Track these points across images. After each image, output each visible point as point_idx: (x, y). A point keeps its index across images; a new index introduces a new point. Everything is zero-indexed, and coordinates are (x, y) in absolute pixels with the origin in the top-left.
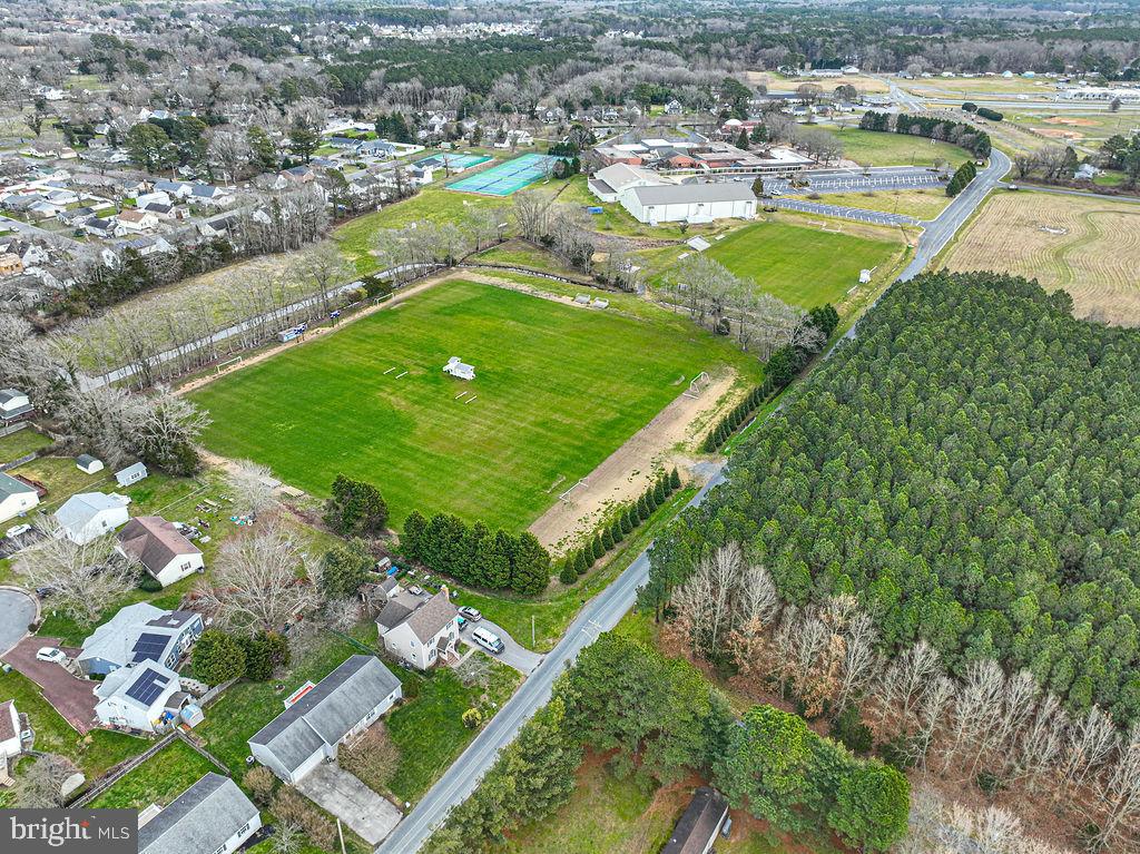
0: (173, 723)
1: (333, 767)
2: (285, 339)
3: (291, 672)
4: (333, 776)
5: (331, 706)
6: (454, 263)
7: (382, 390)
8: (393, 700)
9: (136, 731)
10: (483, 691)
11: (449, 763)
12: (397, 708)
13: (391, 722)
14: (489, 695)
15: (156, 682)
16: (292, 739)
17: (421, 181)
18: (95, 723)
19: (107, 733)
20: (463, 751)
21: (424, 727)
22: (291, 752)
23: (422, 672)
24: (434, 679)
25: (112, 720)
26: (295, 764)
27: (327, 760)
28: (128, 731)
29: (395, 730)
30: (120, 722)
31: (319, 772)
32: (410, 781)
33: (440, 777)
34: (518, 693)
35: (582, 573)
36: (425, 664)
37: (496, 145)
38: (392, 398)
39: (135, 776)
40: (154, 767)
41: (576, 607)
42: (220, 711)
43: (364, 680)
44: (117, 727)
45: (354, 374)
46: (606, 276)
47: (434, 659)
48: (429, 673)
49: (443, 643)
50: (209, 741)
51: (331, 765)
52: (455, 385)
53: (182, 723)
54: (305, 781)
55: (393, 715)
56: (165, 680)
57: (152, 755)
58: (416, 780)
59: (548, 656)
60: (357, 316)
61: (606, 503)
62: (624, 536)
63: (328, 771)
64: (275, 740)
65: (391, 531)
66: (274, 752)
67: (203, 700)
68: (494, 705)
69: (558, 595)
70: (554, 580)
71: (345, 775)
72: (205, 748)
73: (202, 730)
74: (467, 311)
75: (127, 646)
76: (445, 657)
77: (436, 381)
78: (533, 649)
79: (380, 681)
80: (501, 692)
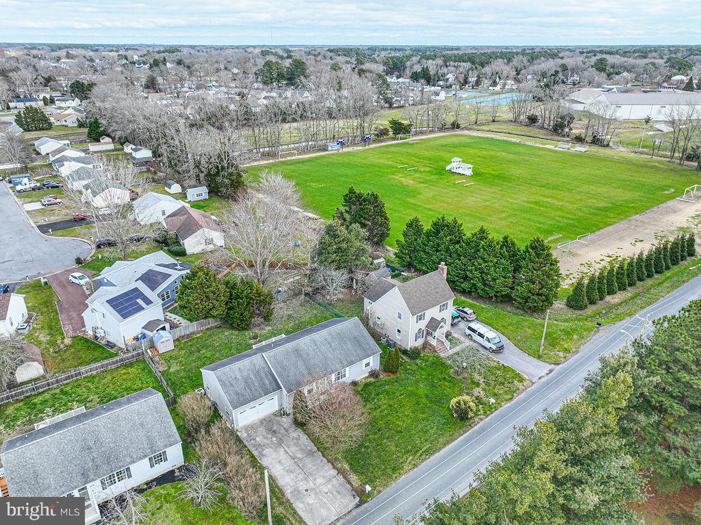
0: (144, 344)
1: (286, 421)
2: (330, 148)
3: (270, 328)
4: (283, 431)
5: (297, 352)
6: (458, 127)
7: (395, 175)
8: (369, 369)
9: (111, 345)
10: (478, 385)
11: (430, 452)
12: (372, 380)
13: (364, 391)
14: (484, 390)
15: (139, 301)
16: (245, 374)
17: (437, 98)
18: (82, 331)
19: (87, 340)
20: (448, 443)
21: (401, 405)
22: (240, 387)
23: (405, 352)
24: (419, 362)
25: (95, 329)
26: (241, 401)
27: (281, 413)
28: (103, 342)
29: (366, 400)
30: (100, 333)
31: (268, 424)
32: (376, 461)
33: (415, 466)
34: (522, 396)
35: (592, 302)
36: (411, 343)
37: (491, 88)
38: (403, 179)
39: (88, 382)
40: (109, 377)
41: (589, 330)
42: (191, 345)
43: (340, 337)
44: (96, 338)
45: (376, 166)
46: (583, 136)
47: (420, 342)
48: (414, 354)
49: (434, 324)
50: (169, 367)
51: (284, 419)
52: (456, 177)
53: (152, 346)
54: (251, 428)
55: (366, 385)
56: (148, 302)
57: (113, 367)
58: (383, 462)
59: (558, 367)
60: (383, 144)
61: (609, 257)
62: (638, 282)
63: (278, 423)
64: (226, 369)
65: (389, 248)
66: (220, 380)
67: (178, 332)
68: (492, 400)
69: (564, 317)
70: (559, 305)
71: (297, 433)
72: (163, 373)
73: (168, 358)
74: (467, 146)
75: (133, 276)
76: (434, 342)
77: (440, 173)
78: (539, 357)
79: (357, 341)
80: (500, 390)
